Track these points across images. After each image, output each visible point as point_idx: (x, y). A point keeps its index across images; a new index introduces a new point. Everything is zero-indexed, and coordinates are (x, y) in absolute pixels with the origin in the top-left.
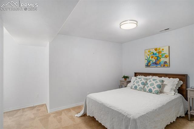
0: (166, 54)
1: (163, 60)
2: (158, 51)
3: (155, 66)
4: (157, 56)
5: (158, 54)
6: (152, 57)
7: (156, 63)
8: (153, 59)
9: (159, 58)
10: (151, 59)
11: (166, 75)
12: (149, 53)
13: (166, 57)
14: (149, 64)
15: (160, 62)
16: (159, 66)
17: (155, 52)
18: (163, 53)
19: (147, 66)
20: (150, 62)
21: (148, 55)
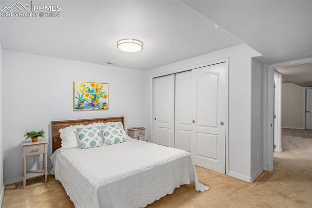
0: (105, 93)
1: (101, 100)
2: (95, 88)
3: (91, 109)
4: (95, 94)
5: (95, 91)
6: (87, 96)
7: (92, 105)
8: (88, 98)
9: (96, 97)
10: (84, 97)
11: (105, 120)
12: (82, 89)
13: (105, 97)
14: (82, 106)
15: (98, 103)
16: (97, 109)
17: (92, 88)
18: (102, 91)
19: (79, 108)
20: (83, 102)
21: (81, 91)
